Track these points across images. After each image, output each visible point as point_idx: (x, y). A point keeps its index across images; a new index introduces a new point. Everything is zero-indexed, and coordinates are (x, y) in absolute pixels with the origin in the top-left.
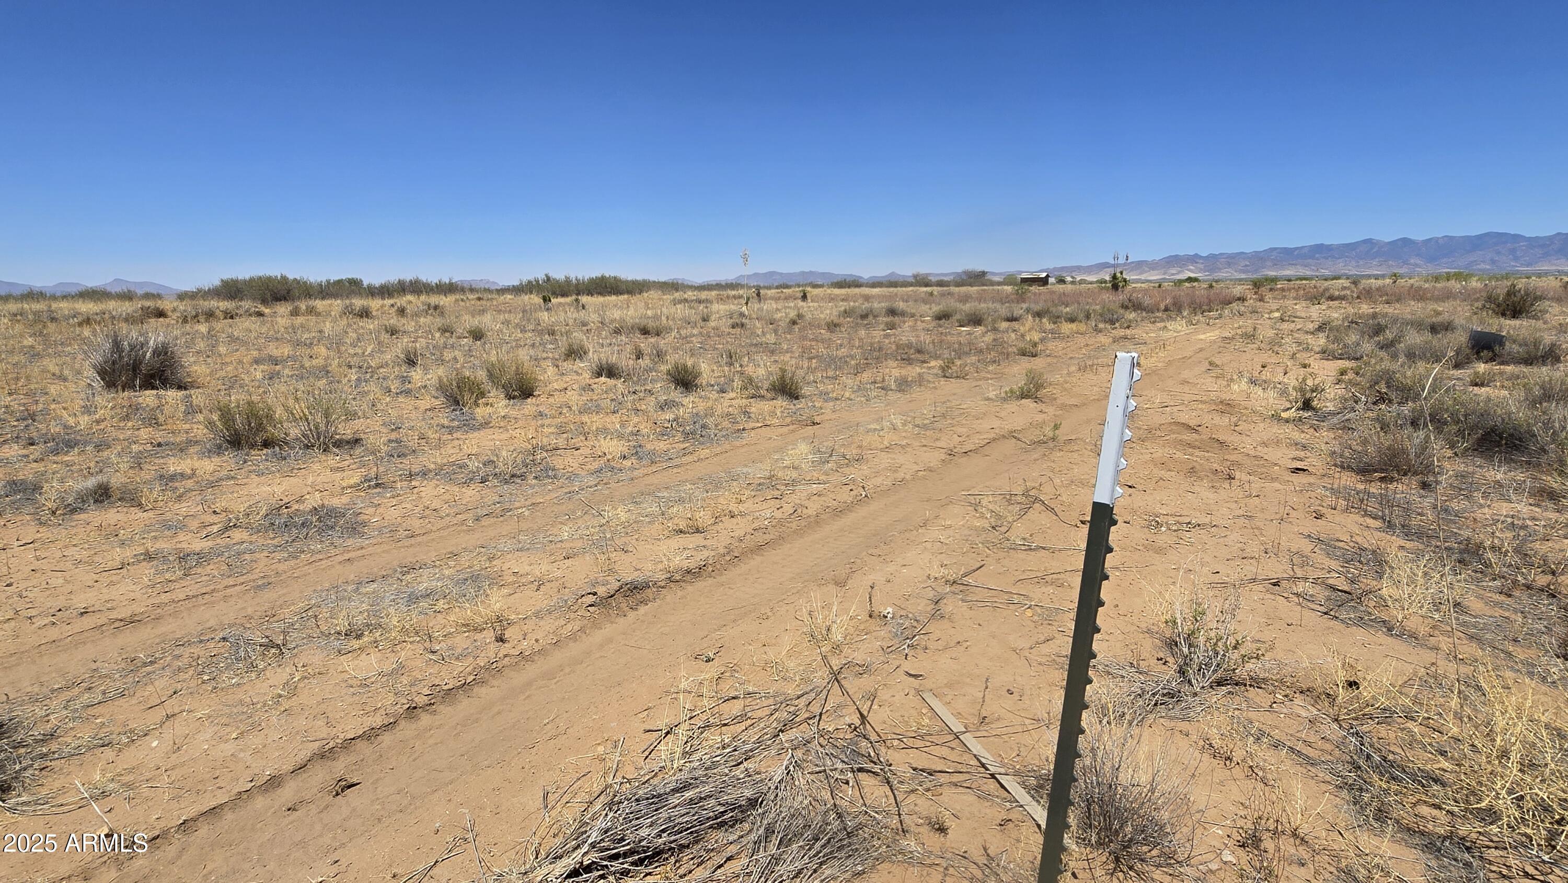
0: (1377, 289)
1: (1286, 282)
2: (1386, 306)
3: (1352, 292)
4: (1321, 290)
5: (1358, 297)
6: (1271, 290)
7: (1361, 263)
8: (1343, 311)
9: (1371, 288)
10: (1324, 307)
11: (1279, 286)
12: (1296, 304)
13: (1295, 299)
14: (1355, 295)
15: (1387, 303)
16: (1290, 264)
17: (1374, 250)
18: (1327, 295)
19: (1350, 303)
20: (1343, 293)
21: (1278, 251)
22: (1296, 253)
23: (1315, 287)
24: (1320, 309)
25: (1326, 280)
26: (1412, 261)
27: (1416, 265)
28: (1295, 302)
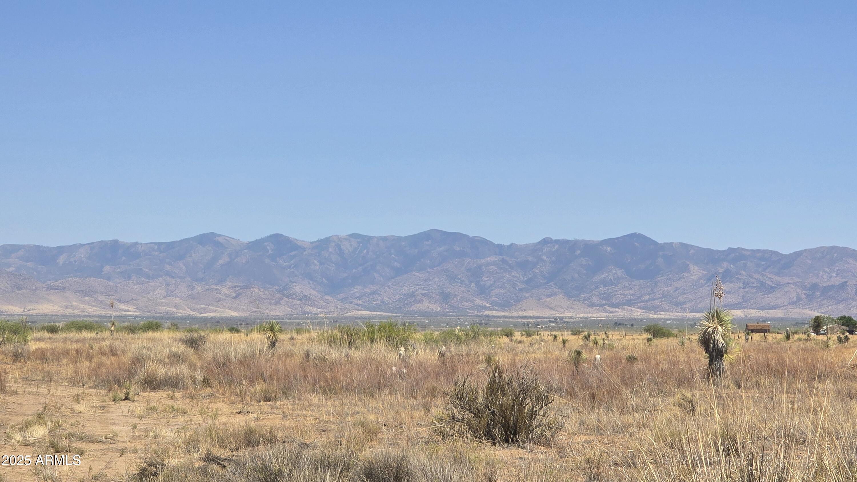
0: (241, 362)
1: (46, 335)
2: (265, 406)
3: (192, 366)
4: (126, 359)
5: (206, 382)
6: (17, 357)
7: (199, 288)
8: (181, 419)
9: (227, 359)
10: (139, 408)
11: (33, 346)
12: (77, 399)
13: (74, 382)
14: (199, 377)
15: (267, 399)
16: (50, 288)
17: (221, 262)
18: (142, 374)
19: (192, 397)
20: (173, 371)
21: (21, 253)
22: (61, 260)
23: (113, 352)
24: (131, 413)
25: (132, 330)
26: (297, 288)
27: (305, 299)
28: (76, 391)
